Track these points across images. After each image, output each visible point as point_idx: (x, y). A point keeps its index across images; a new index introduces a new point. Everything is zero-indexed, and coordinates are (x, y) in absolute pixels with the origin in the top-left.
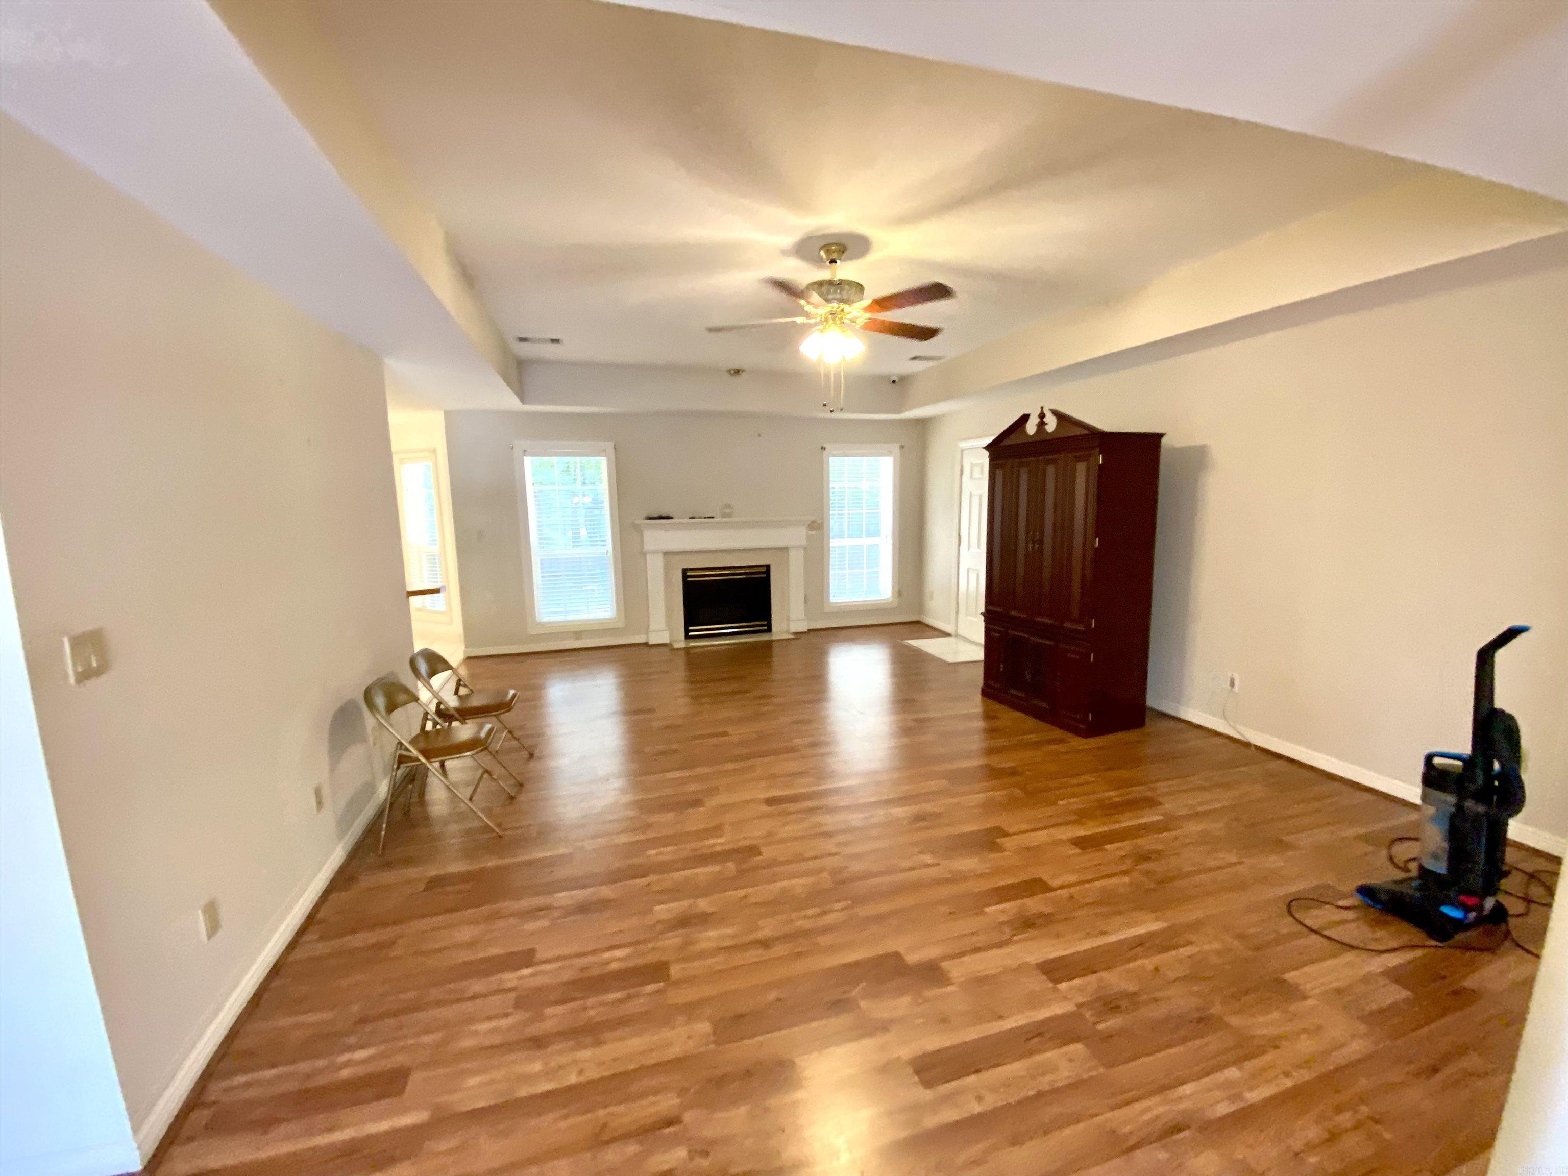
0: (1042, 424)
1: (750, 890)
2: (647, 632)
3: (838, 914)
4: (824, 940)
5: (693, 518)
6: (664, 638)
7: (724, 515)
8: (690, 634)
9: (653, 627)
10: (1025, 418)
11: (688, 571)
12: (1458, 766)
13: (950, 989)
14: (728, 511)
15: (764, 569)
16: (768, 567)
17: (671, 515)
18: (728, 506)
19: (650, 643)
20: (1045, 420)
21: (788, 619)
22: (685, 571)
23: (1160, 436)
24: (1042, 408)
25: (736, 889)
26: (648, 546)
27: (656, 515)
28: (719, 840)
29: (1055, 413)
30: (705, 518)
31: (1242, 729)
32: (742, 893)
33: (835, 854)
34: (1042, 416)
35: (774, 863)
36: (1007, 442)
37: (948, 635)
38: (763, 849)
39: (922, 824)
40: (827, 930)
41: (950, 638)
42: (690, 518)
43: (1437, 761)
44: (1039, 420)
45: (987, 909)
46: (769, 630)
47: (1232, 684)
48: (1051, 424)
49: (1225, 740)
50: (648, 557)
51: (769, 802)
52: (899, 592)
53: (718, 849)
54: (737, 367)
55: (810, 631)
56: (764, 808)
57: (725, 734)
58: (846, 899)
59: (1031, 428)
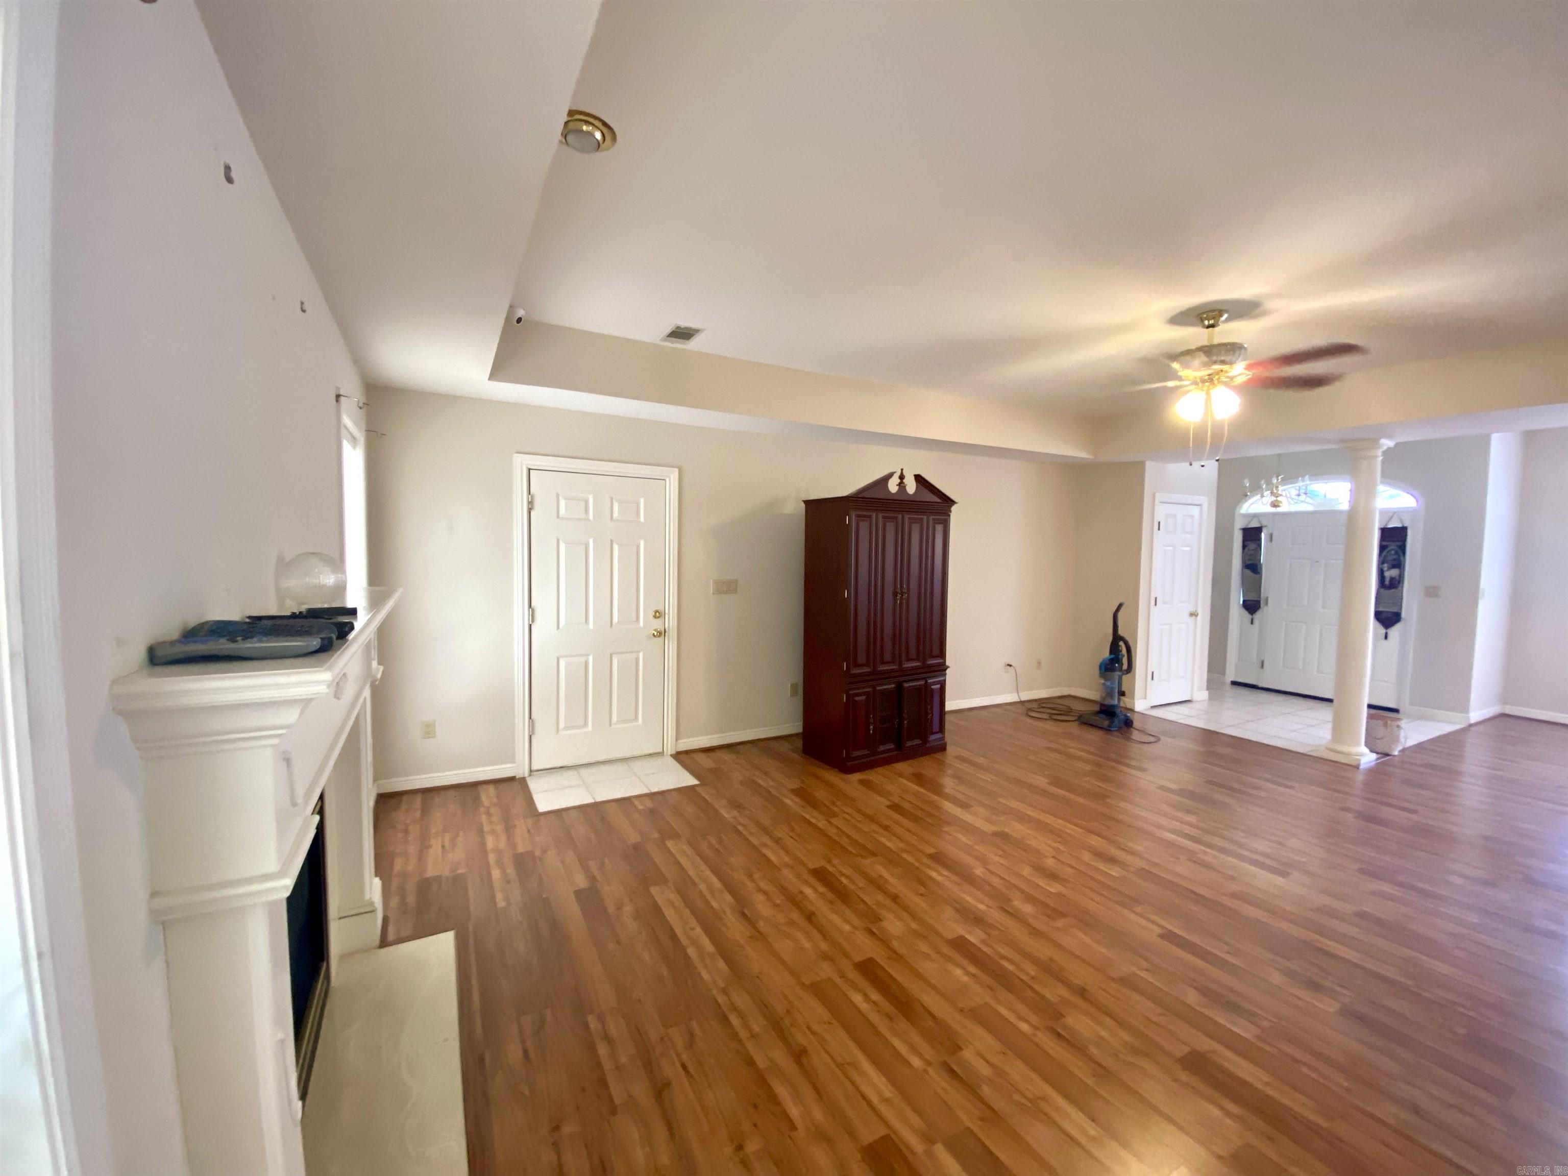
0: (901, 485)
10: (888, 477)
20: (905, 481)
24: (902, 470)
29: (916, 476)
34: (902, 477)
36: (869, 494)
44: (900, 481)
48: (911, 487)
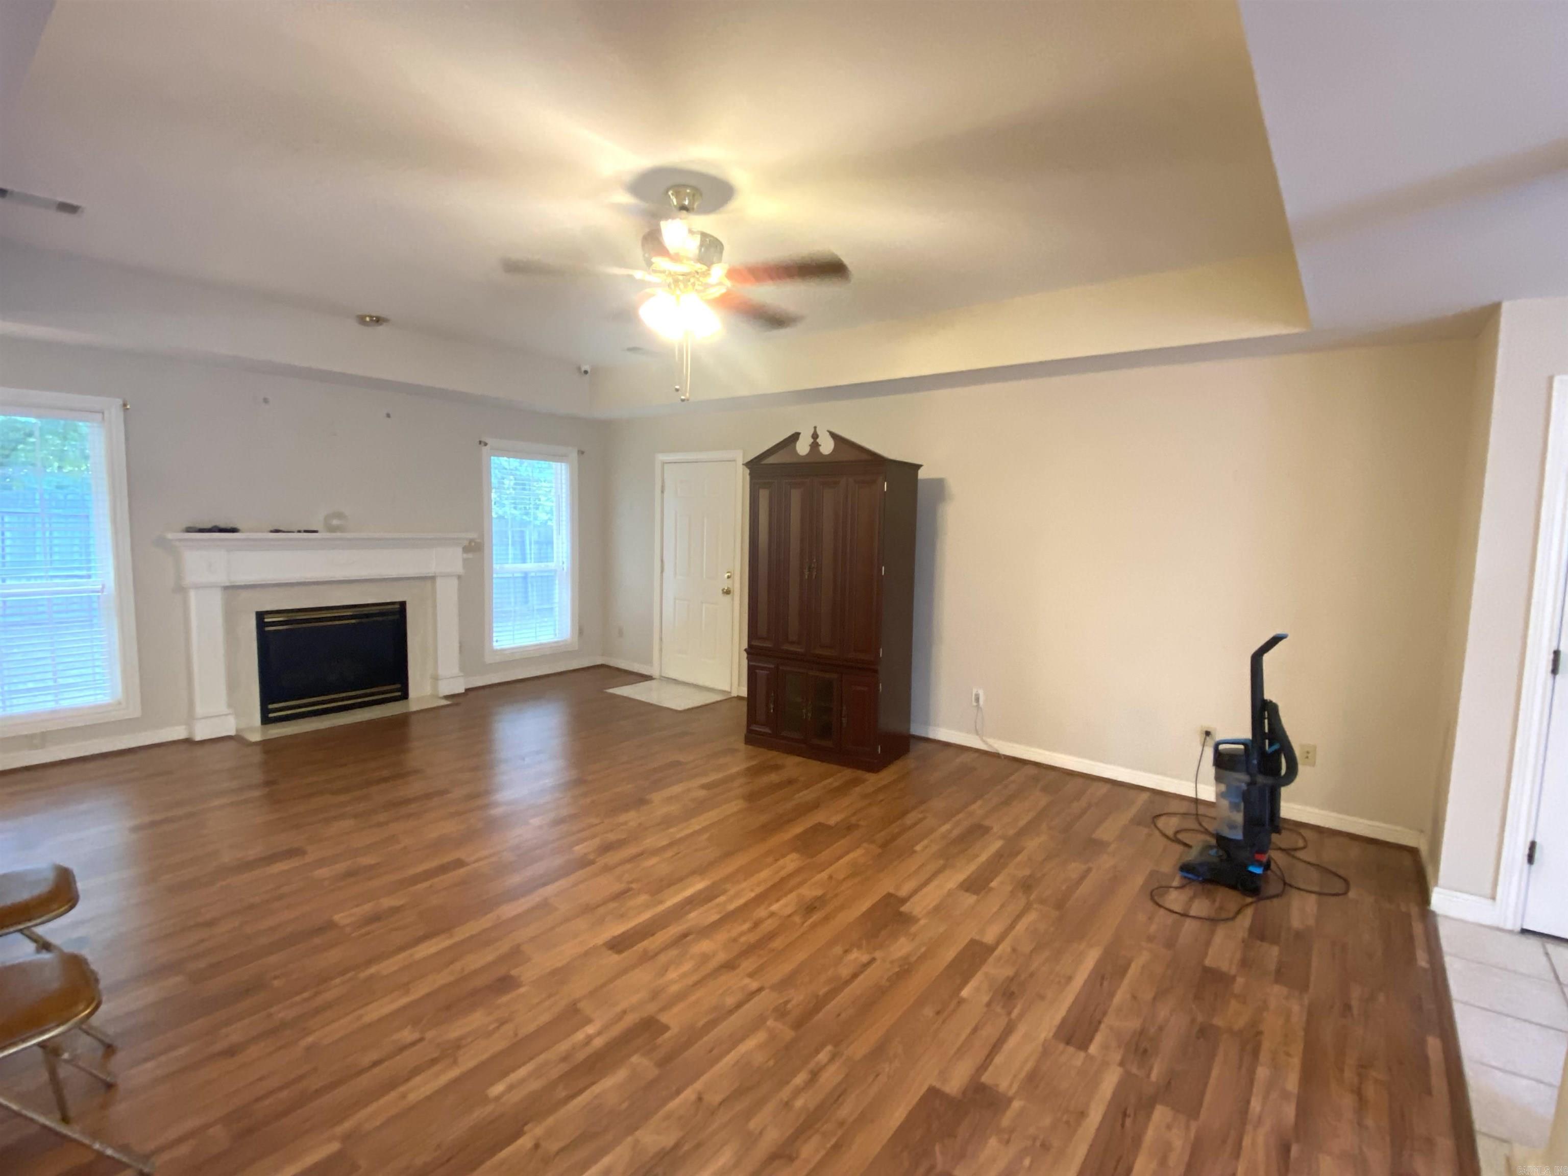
0: (815, 445)
1: (698, 1085)
2: (190, 718)
3: (832, 1068)
4: (847, 1110)
5: (277, 531)
6: (228, 727)
7: (332, 529)
8: (271, 715)
9: (200, 710)
10: (795, 437)
11: (266, 616)
12: (1241, 749)
13: (1017, 1104)
14: (335, 522)
15: (397, 606)
16: (403, 605)
17: (238, 526)
18: (340, 516)
19: (198, 737)
20: (818, 440)
21: (436, 679)
22: (260, 616)
23: (918, 467)
24: (815, 428)
25: (678, 1092)
26: (191, 578)
27: (209, 526)
28: (590, 1030)
29: (833, 435)
30: (299, 532)
31: (991, 741)
32: (689, 1094)
33: (760, 990)
34: (815, 436)
35: (692, 1036)
36: (771, 460)
37: (648, 678)
38: (664, 1018)
39: (816, 917)
40: (838, 1096)
41: (653, 681)
42: (272, 532)
43: (1221, 747)
44: (812, 440)
45: (964, 993)
46: (405, 696)
47: (977, 700)
49: (976, 755)
50: (192, 594)
51: (617, 945)
52: (581, 631)
53: (598, 1042)
54: (376, 313)
55: (468, 690)
56: (613, 959)
57: (460, 863)
58: (822, 1046)
59: (803, 448)
